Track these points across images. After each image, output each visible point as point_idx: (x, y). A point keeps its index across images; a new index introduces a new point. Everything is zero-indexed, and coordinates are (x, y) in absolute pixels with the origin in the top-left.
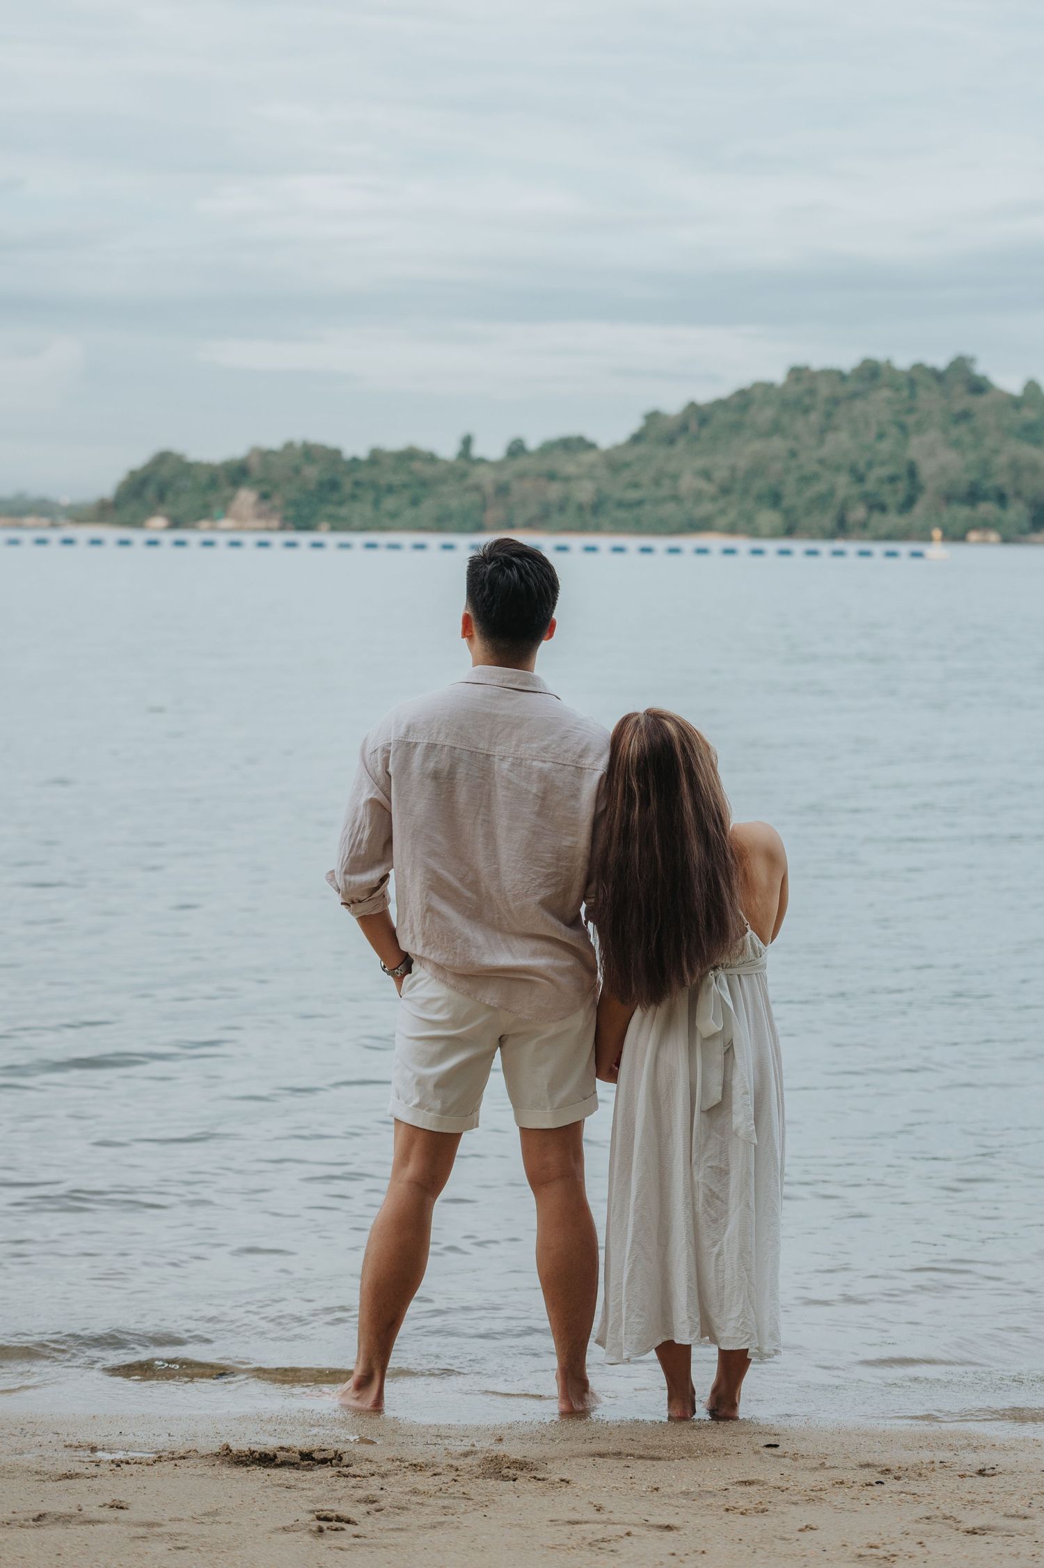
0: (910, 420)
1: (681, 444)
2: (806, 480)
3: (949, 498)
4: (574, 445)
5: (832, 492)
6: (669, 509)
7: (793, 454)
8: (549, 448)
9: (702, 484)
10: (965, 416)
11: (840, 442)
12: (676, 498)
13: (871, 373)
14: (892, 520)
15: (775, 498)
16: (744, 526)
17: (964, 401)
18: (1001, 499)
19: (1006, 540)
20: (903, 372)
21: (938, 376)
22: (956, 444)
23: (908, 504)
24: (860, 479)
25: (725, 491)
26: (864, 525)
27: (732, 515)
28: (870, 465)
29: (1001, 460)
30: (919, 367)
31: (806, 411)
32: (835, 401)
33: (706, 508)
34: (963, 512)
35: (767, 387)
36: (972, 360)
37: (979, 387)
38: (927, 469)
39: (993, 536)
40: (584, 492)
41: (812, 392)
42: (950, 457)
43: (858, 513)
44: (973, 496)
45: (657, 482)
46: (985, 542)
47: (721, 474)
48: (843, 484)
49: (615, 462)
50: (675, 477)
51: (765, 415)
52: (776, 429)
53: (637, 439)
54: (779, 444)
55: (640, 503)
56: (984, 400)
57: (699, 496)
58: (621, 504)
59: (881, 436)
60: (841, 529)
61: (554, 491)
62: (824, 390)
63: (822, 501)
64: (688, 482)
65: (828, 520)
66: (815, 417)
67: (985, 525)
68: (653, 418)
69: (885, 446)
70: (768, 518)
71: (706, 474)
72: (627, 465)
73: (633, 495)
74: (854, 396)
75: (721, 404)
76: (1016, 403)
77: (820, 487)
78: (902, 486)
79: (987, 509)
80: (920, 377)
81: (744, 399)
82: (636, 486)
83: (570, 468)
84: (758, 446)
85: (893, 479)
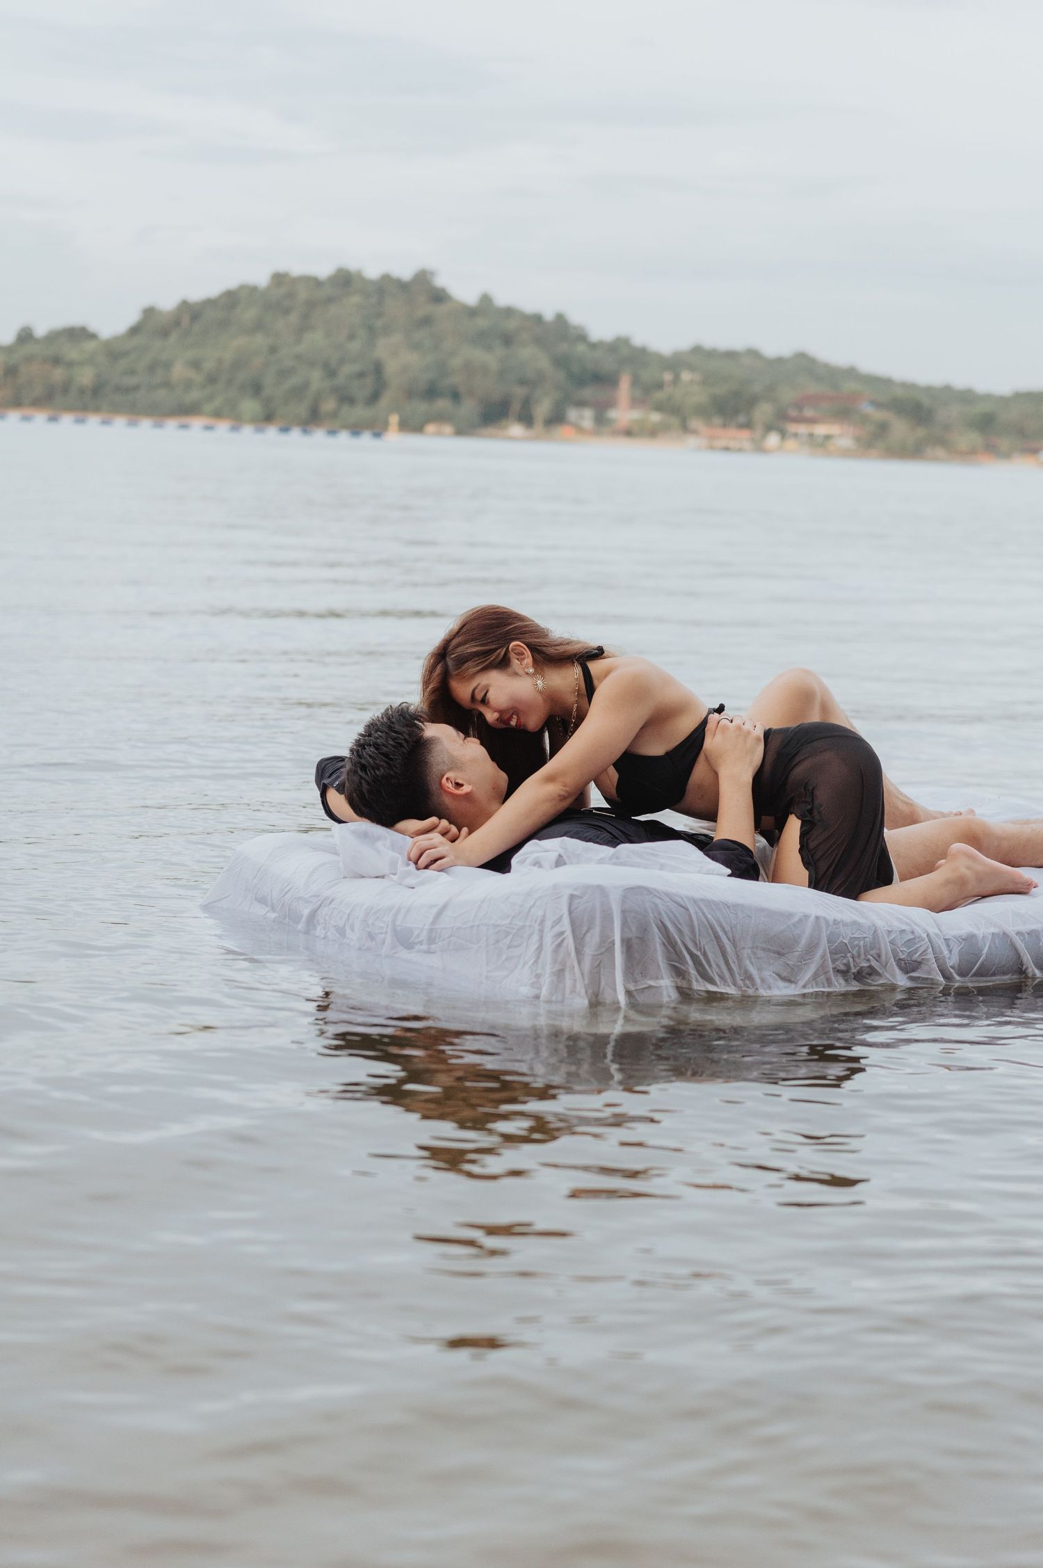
0: (379, 323)
1: (173, 338)
2: (283, 374)
3: (410, 394)
4: (78, 334)
5: (305, 386)
6: (161, 394)
7: (273, 350)
8: (54, 337)
9: (191, 374)
10: (426, 321)
11: (315, 340)
12: (167, 384)
13: (345, 280)
14: (359, 412)
15: (256, 388)
16: (228, 413)
17: (424, 309)
18: (456, 396)
19: (460, 432)
20: (371, 282)
21: (403, 286)
22: (416, 346)
23: (374, 397)
24: (331, 373)
25: (212, 380)
26: (334, 415)
27: (218, 402)
28: (342, 361)
29: (456, 362)
30: (386, 278)
31: (287, 311)
32: (311, 305)
33: (194, 395)
34: (421, 407)
35: (253, 290)
36: (432, 273)
37: (439, 296)
38: (392, 367)
39: (448, 429)
40: (86, 377)
41: (291, 295)
42: (410, 358)
43: (329, 405)
44: (431, 392)
45: (152, 368)
46: (439, 434)
47: (209, 365)
48: (316, 378)
49: (114, 351)
50: (168, 365)
51: (249, 315)
52: (259, 326)
53: (135, 331)
54: (260, 340)
55: (136, 388)
56: (441, 310)
57: (188, 385)
58: (118, 389)
59: (352, 337)
60: (312, 419)
61: (58, 374)
62: (302, 294)
63: (298, 392)
64: (179, 371)
65: (302, 409)
66: (294, 318)
67: (440, 418)
68: (149, 312)
69: (355, 346)
70: (250, 406)
71: (196, 365)
72: (124, 354)
73: (130, 381)
74: (330, 300)
75: (209, 303)
76: (472, 312)
77: (294, 381)
78: (369, 381)
79: (443, 404)
80: (387, 287)
81: (231, 299)
82: (132, 372)
83: (72, 353)
84: (241, 341)
85: (361, 375)
